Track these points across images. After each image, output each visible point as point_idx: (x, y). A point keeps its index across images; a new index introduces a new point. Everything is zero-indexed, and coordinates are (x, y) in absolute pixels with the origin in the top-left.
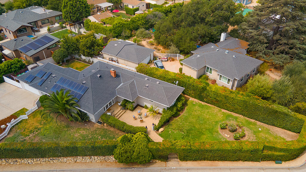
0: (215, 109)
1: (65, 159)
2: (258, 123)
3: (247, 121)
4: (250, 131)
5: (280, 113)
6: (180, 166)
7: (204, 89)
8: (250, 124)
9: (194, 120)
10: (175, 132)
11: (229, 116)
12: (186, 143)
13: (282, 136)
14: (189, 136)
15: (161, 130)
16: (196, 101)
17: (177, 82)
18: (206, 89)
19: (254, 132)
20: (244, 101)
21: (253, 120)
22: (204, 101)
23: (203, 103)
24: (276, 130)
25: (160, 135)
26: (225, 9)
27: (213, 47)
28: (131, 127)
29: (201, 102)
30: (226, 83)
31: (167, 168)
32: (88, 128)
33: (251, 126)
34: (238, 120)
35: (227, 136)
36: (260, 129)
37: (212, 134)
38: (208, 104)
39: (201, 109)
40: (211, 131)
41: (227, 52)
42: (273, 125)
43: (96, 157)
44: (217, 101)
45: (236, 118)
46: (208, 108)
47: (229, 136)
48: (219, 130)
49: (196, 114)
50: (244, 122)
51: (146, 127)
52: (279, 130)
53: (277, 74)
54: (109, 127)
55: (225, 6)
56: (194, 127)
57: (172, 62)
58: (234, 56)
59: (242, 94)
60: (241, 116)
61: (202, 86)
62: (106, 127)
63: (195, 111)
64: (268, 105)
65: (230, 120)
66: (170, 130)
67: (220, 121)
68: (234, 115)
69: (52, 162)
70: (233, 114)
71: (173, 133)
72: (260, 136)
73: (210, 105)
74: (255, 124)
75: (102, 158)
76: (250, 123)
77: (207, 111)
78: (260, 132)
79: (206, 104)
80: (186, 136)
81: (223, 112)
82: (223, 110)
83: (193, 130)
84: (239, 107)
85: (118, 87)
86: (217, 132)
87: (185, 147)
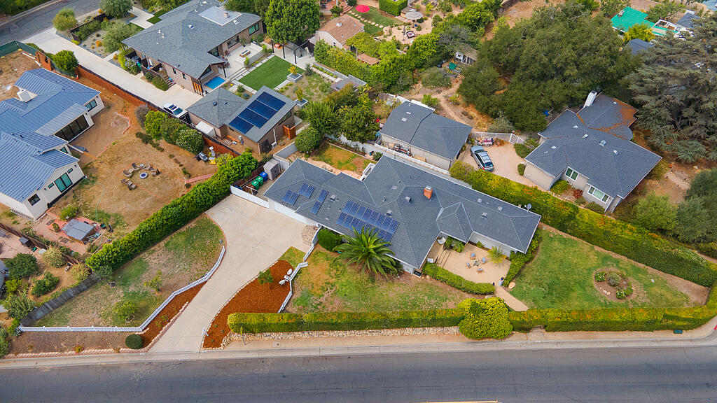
0: (585, 246)
1: (389, 332)
2: (650, 270)
3: (633, 266)
4: (639, 284)
5: (686, 261)
6: (546, 338)
7: (572, 217)
8: (638, 272)
9: (555, 267)
10: (532, 289)
11: (606, 258)
12: (560, 314)
13: (685, 291)
14: (552, 294)
15: (512, 285)
16: (553, 230)
17: (530, 206)
18: (574, 217)
19: (645, 285)
20: (634, 242)
21: (642, 266)
22: (566, 232)
23: (565, 235)
24: (676, 281)
25: (511, 293)
26: (603, 53)
27: (576, 127)
28: (472, 284)
29: (561, 233)
30: (601, 200)
31: (529, 342)
32: (404, 283)
33: (640, 275)
34: (620, 266)
35: (606, 292)
36: (653, 281)
37: (585, 290)
38: (573, 237)
39: (563, 246)
40: (582, 285)
41: (605, 143)
42: (673, 274)
43: (431, 329)
44: (590, 235)
45: (617, 262)
46: (573, 244)
47: (609, 293)
48: (593, 282)
49: (557, 256)
50: (629, 268)
51: (494, 284)
52: (680, 282)
53: (680, 173)
54: (435, 281)
55: (603, 48)
56: (558, 278)
57: (501, 148)
58: (615, 152)
59: (631, 230)
60: (623, 257)
61: (568, 212)
62: (429, 281)
63: (555, 250)
64: (670, 250)
65: (608, 265)
66: (523, 284)
67: (595, 268)
68: (613, 256)
69: (370, 335)
70: (612, 254)
71: (529, 289)
72: (653, 292)
73: (575, 238)
74: (645, 272)
75: (440, 329)
76: (638, 270)
77: (572, 249)
78: (653, 285)
79: (570, 237)
80: (548, 294)
81: (597, 252)
82: (597, 248)
83: (556, 284)
84: (623, 247)
85: (438, 216)
86: (592, 287)
87: (559, 320)
